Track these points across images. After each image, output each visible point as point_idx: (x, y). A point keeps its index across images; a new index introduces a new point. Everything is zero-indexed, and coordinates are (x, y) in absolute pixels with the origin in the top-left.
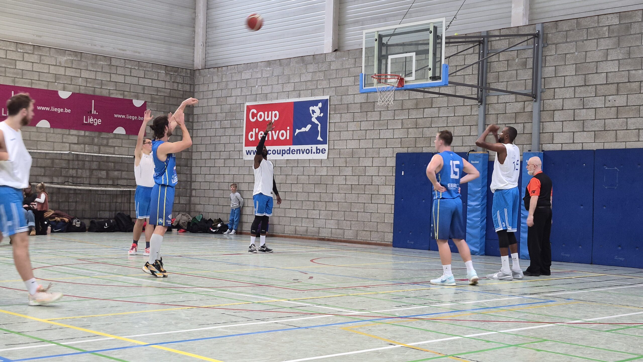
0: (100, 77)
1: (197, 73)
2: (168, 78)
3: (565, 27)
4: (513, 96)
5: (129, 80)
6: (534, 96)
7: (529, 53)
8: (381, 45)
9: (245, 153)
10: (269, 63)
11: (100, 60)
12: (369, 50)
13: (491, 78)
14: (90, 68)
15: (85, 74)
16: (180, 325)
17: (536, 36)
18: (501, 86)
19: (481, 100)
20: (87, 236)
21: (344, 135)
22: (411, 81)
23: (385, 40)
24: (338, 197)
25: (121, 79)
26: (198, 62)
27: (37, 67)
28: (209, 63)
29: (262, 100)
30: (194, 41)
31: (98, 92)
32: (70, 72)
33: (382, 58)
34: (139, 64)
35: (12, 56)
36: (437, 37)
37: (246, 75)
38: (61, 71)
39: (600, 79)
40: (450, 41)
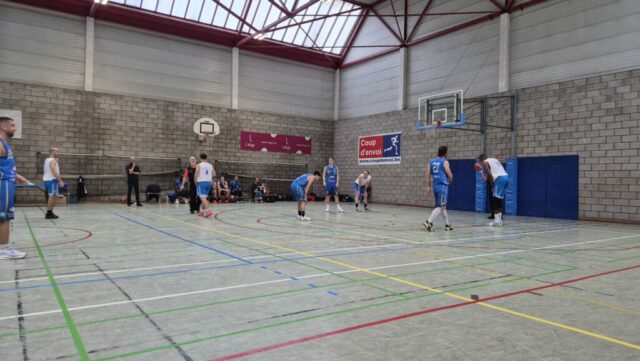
0: (290, 126)
1: (335, 123)
2: (321, 126)
3: (528, 91)
4: (500, 129)
5: (303, 127)
6: (512, 129)
7: (509, 106)
8: (428, 105)
9: (359, 161)
10: (371, 117)
11: (290, 118)
12: (422, 108)
13: (488, 120)
14: (285, 122)
15: (283, 125)
16: (330, 247)
17: (512, 97)
18: (494, 124)
19: (482, 132)
20: (285, 203)
21: (410, 152)
22: (445, 122)
23: (430, 102)
24: (406, 183)
25: (299, 127)
26: (336, 117)
27: (262, 123)
28: (341, 118)
29: (367, 135)
30: (334, 107)
31: (289, 134)
32: (276, 125)
33: (429, 111)
34: (308, 119)
35: (250, 118)
36: (458, 100)
37: (359, 123)
38: (272, 124)
39: (549, 118)
40: (465, 101)
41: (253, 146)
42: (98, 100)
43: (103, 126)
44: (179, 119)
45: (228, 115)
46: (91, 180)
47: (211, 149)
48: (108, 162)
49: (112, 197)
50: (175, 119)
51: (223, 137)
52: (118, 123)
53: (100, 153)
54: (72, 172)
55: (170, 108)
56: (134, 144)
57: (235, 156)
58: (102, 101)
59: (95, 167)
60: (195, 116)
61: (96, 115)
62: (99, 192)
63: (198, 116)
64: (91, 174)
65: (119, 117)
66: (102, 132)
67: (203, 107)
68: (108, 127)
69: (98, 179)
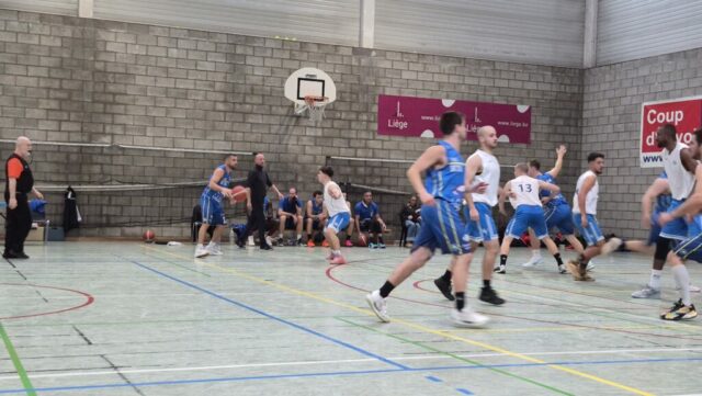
0: (483, 83)
1: (587, 73)
2: (554, 80)
5: (513, 84)
9: (642, 159)
10: (671, 56)
11: (484, 65)
14: (473, 74)
15: (468, 81)
16: (578, 346)
25: (504, 84)
26: (588, 58)
27: (421, 76)
28: (601, 61)
29: (663, 99)
30: (583, 38)
31: (481, 99)
32: (454, 79)
34: (524, 66)
35: (398, 66)
37: (644, 71)
38: (444, 79)
41: (404, 125)
42: (103, 35)
43: (111, 88)
44: (257, 70)
45: (354, 62)
46: (89, 194)
47: (319, 133)
48: (121, 160)
49: (128, 230)
50: (248, 70)
51: (342, 107)
52: (140, 81)
53: (106, 141)
54: (55, 178)
55: (239, 50)
56: (170, 123)
57: (366, 147)
58: (111, 37)
59: (97, 169)
60: (287, 64)
61: (99, 66)
62: (104, 220)
63: (294, 64)
64: (89, 183)
65: (142, 70)
66: (110, 98)
67: (303, 45)
68: (121, 88)
69: (102, 193)
